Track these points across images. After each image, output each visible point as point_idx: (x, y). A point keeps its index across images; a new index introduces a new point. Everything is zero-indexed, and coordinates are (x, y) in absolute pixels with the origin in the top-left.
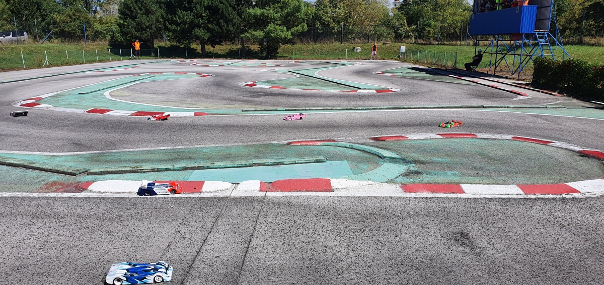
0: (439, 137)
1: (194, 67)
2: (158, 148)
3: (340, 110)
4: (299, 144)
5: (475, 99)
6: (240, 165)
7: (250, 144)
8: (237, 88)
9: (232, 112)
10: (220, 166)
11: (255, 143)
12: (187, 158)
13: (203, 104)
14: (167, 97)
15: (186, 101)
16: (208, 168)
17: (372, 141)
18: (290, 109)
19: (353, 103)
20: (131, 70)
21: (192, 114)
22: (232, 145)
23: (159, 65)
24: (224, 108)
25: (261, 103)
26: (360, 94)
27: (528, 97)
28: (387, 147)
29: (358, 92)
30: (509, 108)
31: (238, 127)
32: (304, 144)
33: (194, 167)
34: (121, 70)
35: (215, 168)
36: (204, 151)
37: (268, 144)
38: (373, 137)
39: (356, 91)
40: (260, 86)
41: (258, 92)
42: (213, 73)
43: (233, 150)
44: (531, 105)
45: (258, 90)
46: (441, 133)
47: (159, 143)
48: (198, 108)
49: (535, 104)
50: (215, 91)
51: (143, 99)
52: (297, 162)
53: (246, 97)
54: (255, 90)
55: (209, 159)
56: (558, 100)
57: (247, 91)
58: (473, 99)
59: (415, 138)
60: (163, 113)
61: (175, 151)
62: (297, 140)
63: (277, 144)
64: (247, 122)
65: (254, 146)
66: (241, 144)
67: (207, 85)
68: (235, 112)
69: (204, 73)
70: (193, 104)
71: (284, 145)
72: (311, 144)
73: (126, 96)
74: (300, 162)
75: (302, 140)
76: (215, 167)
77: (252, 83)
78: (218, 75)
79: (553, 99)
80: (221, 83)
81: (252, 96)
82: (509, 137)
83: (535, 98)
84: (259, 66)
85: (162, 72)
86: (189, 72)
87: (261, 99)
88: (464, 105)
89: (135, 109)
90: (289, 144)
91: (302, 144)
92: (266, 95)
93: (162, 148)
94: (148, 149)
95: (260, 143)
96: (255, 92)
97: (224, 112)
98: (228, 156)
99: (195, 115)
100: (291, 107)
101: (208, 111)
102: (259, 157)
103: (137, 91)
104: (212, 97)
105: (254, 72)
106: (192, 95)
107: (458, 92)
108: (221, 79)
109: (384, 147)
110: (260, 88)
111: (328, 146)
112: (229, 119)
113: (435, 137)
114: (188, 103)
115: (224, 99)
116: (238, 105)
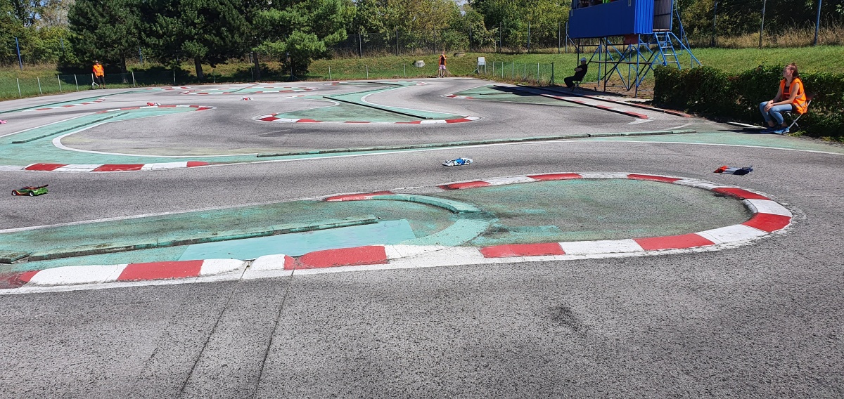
0: (531, 180)
1: (185, 97)
2: (135, 217)
3: (397, 149)
4: (341, 200)
5: (579, 126)
6: (255, 234)
7: (269, 202)
8: (249, 124)
9: (242, 159)
10: (226, 238)
11: (275, 202)
12: (177, 229)
13: (200, 150)
14: (147, 142)
15: (175, 146)
16: (208, 240)
17: (441, 190)
18: (326, 150)
19: (415, 139)
20: (93, 105)
21: (184, 164)
22: (243, 205)
23: (133, 97)
24: (230, 155)
25: (285, 144)
26: (425, 126)
27: (649, 121)
28: (461, 197)
29: (421, 123)
30: (623, 135)
31: (251, 179)
32: (348, 199)
33: (187, 241)
34: (78, 106)
35: (219, 241)
36: (203, 216)
37: (296, 202)
38: (443, 184)
39: (419, 122)
40: (283, 120)
41: (279, 129)
42: (215, 105)
43: (245, 214)
44: (652, 130)
45: (279, 126)
46: (534, 175)
47: (137, 208)
48: (193, 155)
49: (658, 129)
50: (216, 129)
51: (112, 147)
52: (337, 225)
53: (263, 136)
54: (276, 126)
55: (209, 227)
56: (687, 122)
57: (262, 128)
58: (576, 126)
59: (499, 184)
60: (142, 165)
61: (160, 220)
62: (337, 195)
63: (308, 201)
64: (265, 172)
65: (275, 206)
66: (257, 204)
67: (206, 122)
68: (247, 159)
69: (201, 104)
70: (185, 151)
71: (318, 202)
72: (357, 198)
73: (86, 144)
74: (341, 225)
75: (344, 194)
76: (218, 238)
77: (271, 116)
78: (221, 106)
79: (680, 121)
80: (226, 118)
81: (272, 135)
82: (624, 175)
83: (658, 121)
84: (281, 92)
85: (139, 107)
86: (179, 104)
87: (284, 138)
88: (564, 135)
89: (98, 162)
90: (326, 200)
91: (344, 199)
92: (291, 133)
93: (141, 216)
94: (120, 218)
95: (284, 201)
96: (276, 129)
97: (231, 160)
98: (237, 222)
99: (189, 165)
100: (328, 148)
101: (208, 158)
102: (282, 221)
103: (102, 135)
104: (212, 138)
105: (274, 100)
106: (184, 136)
107: (557, 118)
108: (225, 113)
109: (457, 197)
110: (283, 123)
111: (381, 201)
112: (239, 169)
113: (526, 181)
114: (179, 148)
115: (230, 140)
116: (251, 149)
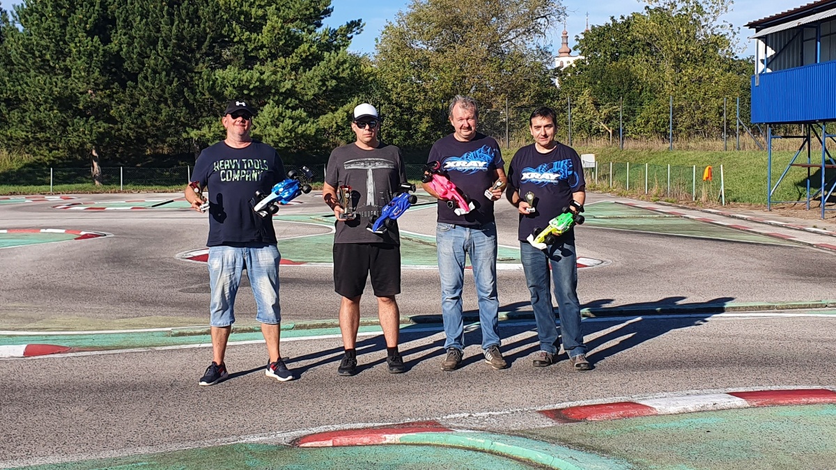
0: (739, 402)
1: (64, 214)
4: (330, 443)
7: (174, 447)
9: (138, 341)
11: (189, 446)
13: (62, 319)
15: (15, 309)
17: (549, 423)
18: (308, 322)
21: (19, 350)
31: (145, 387)
32: (345, 440)
37: (231, 449)
38: (550, 407)
42: (112, 229)
46: (742, 390)
48: (44, 329)
53: (188, 291)
57: (192, 275)
59: (672, 410)
62: (322, 429)
63: (257, 445)
64: (178, 371)
67: (84, 263)
68: (147, 341)
69: (83, 228)
70: (31, 320)
71: (281, 448)
72: (366, 440)
75: (337, 427)
78: (122, 233)
90: (295, 442)
91: (338, 441)
97: (117, 342)
99: (27, 354)
100: (310, 317)
101: (71, 338)
108: (129, 244)
111: (420, 448)
112: (127, 362)
113: (728, 405)
114: (22, 314)
115: (124, 299)
116: (160, 317)
